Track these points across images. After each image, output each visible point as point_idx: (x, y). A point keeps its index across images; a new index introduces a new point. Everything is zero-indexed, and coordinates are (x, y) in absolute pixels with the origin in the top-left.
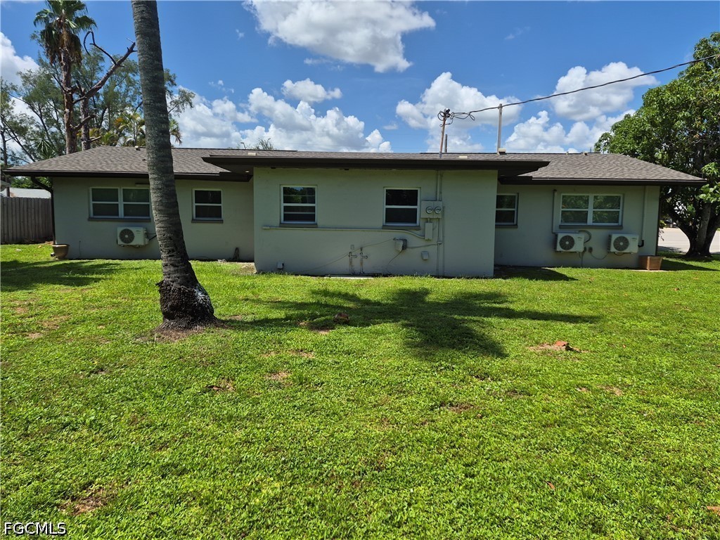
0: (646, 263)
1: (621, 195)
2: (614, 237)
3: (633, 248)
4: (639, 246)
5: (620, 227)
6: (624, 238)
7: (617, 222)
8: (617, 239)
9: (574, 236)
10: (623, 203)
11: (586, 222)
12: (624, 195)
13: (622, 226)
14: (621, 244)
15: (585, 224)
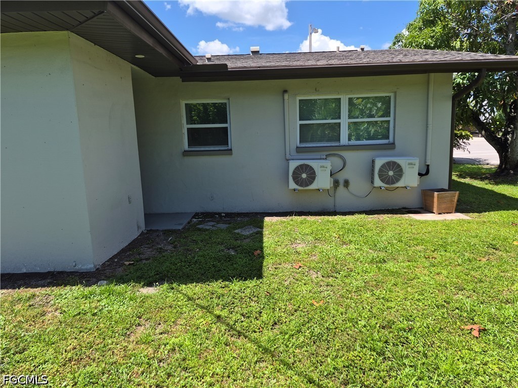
0: (433, 202)
1: (392, 95)
2: (379, 163)
3: (410, 179)
4: (420, 174)
5: (392, 146)
6: (394, 163)
7: (388, 138)
8: (383, 166)
9: (314, 164)
10: (395, 107)
11: (339, 140)
12: (395, 93)
13: (393, 144)
14: (391, 173)
15: (337, 144)
